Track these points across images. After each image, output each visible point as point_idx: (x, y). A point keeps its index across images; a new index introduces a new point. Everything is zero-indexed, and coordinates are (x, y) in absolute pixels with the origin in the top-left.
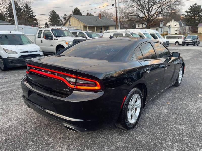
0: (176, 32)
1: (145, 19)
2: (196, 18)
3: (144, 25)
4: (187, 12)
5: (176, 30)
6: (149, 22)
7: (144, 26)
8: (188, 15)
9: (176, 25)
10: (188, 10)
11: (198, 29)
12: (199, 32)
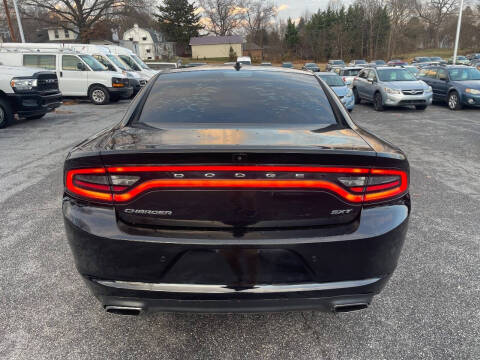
0: (149, 55)
1: (69, 17)
2: (182, 24)
3: (70, 33)
4: (161, 9)
5: (148, 51)
6: (84, 25)
7: (72, 36)
8: (166, 17)
9: (144, 39)
10: (164, 6)
11: (190, 49)
12: (194, 56)
